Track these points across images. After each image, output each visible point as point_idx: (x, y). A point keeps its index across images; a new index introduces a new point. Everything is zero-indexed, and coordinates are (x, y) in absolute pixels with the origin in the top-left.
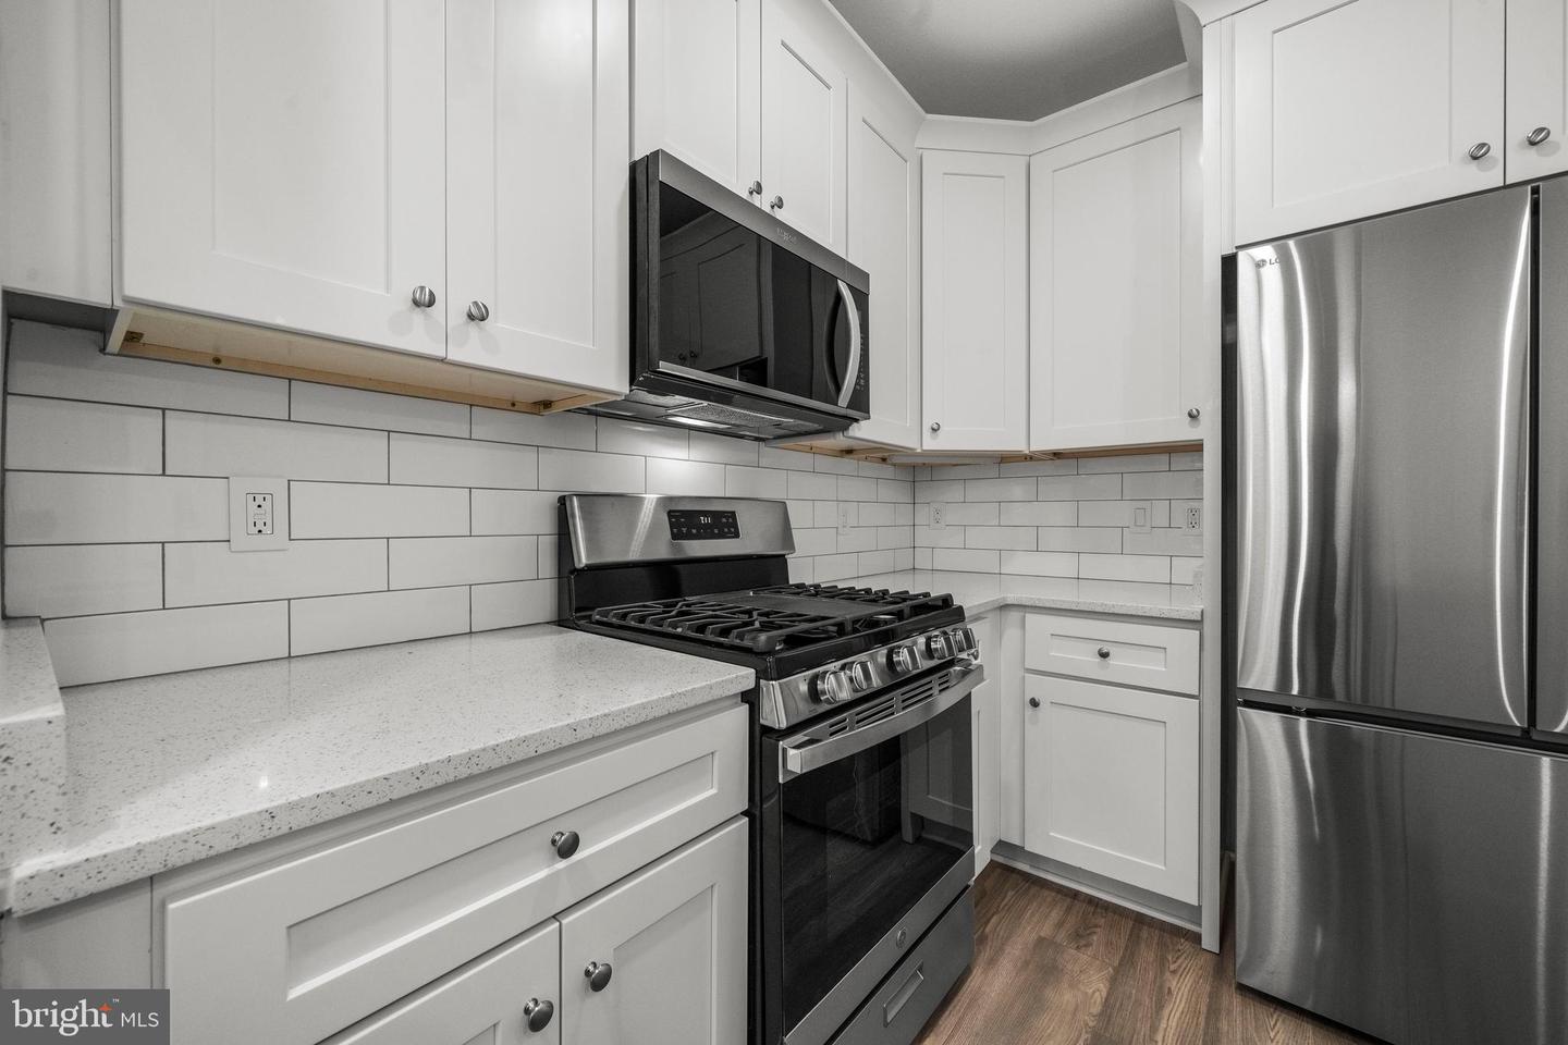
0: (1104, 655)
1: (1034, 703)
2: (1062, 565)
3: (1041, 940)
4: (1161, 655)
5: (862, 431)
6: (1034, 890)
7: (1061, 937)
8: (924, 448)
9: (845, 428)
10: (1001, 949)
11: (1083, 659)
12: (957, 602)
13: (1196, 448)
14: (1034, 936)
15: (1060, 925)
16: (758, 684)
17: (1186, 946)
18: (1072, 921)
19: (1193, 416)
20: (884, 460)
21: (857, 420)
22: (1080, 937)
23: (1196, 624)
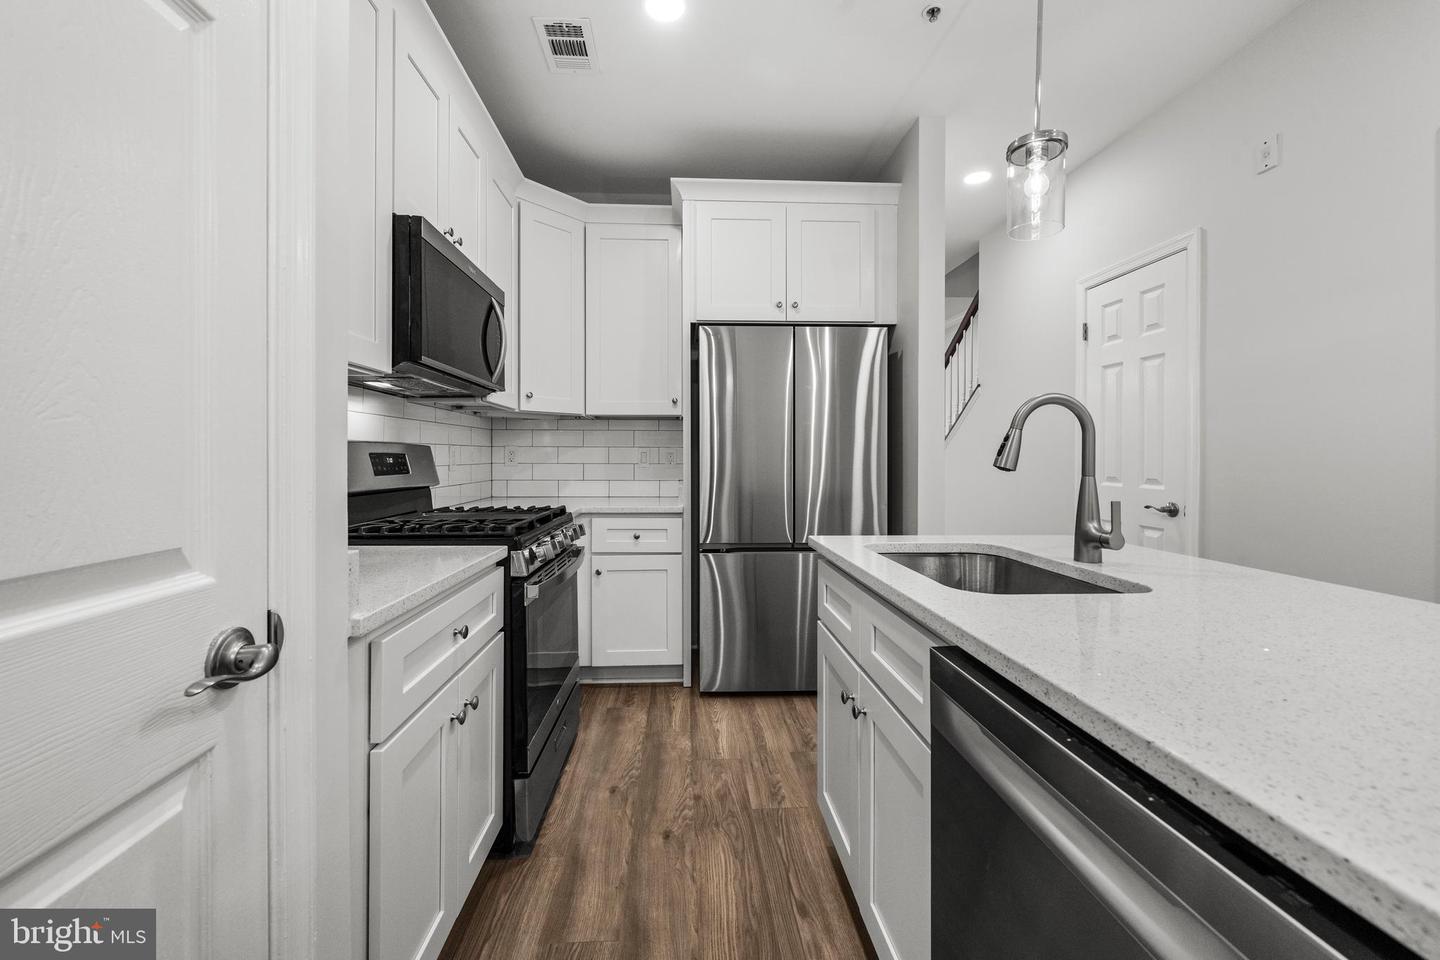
0: (637, 538)
1: (598, 573)
2: (600, 489)
3: (609, 710)
4: (664, 533)
5: (494, 398)
6: (597, 691)
7: (619, 705)
8: (522, 409)
9: (483, 396)
10: (589, 720)
11: (625, 542)
12: (568, 511)
13: (678, 419)
14: (605, 709)
15: (616, 700)
16: (509, 553)
17: (676, 688)
18: (622, 697)
19: (674, 402)
20: (475, 413)
21: (494, 391)
22: (628, 702)
23: (680, 514)
